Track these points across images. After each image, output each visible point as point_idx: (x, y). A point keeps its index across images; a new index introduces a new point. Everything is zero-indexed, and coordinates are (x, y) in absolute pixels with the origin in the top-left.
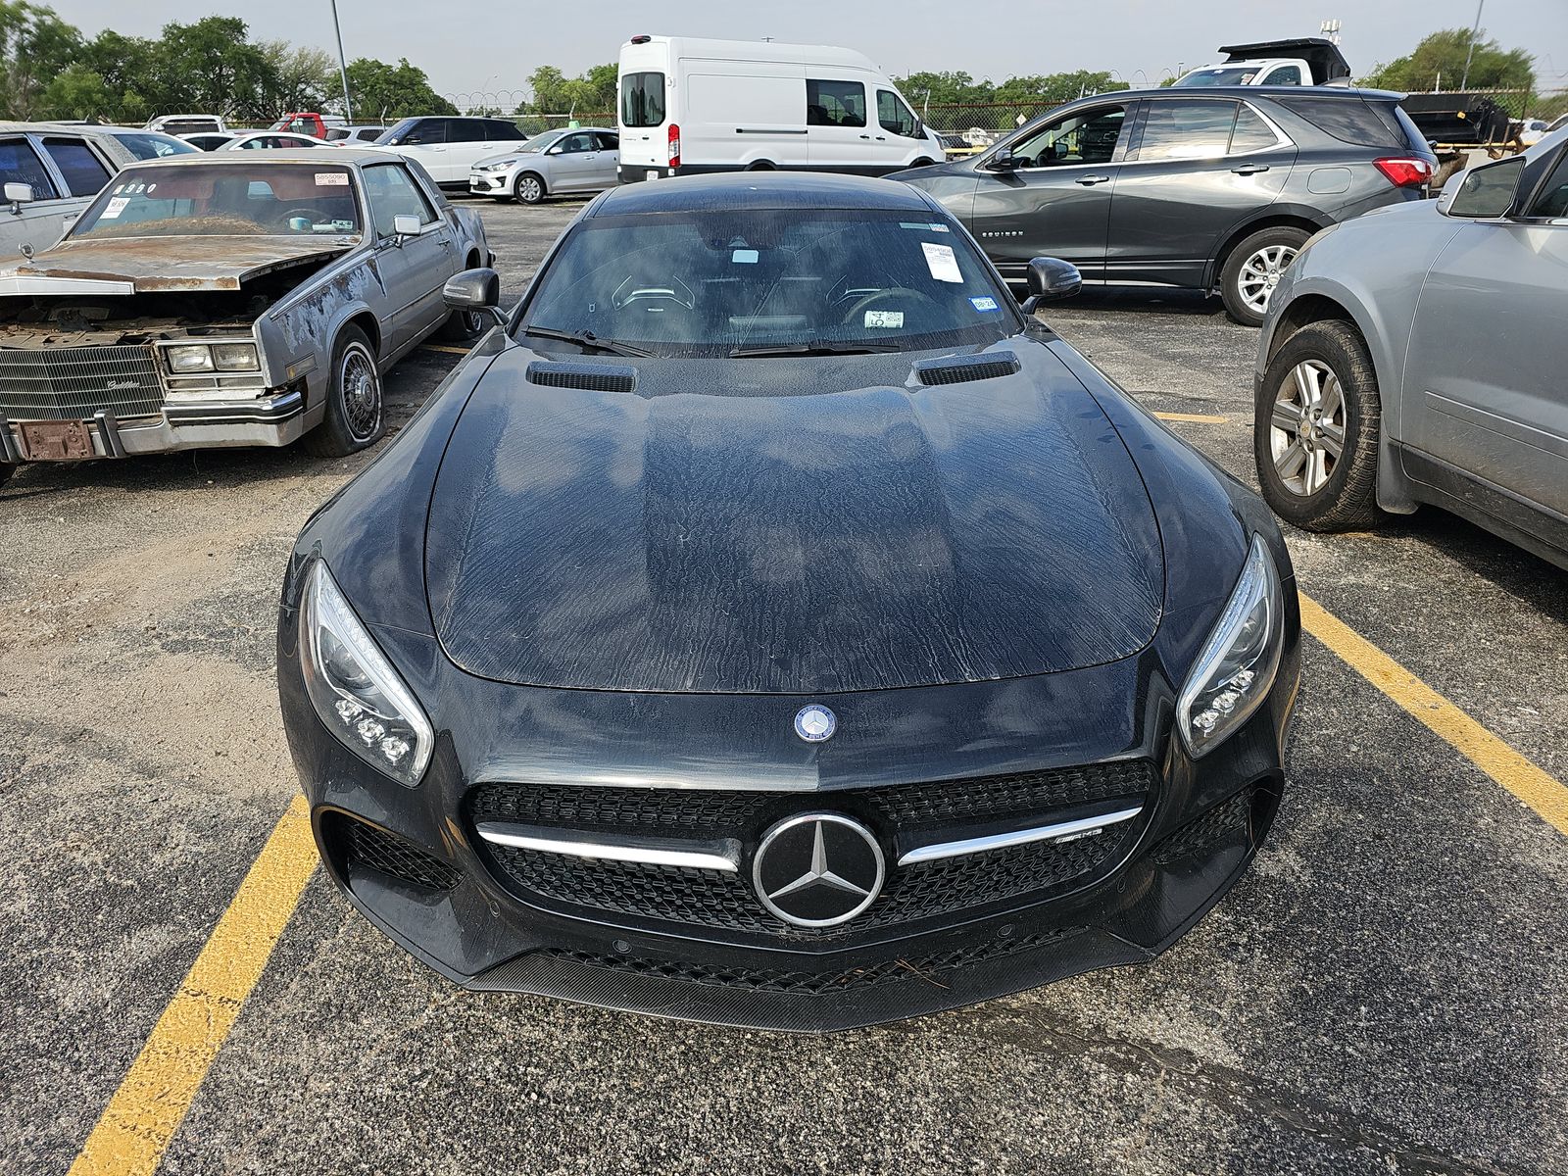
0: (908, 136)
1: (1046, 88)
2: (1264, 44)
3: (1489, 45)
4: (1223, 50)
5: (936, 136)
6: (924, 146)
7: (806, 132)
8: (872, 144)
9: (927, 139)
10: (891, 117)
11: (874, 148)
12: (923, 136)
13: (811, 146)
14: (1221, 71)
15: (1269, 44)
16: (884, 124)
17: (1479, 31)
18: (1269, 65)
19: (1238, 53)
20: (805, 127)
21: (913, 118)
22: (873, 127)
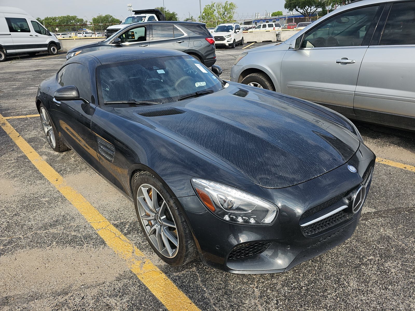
0: (45, 35)
1: (59, 20)
2: (144, 10)
3: (167, 11)
4: (133, 11)
5: (54, 35)
6: (51, 37)
7: (10, 34)
8: (34, 38)
9: (52, 36)
10: (38, 29)
11: (35, 39)
12: (50, 35)
13: (13, 39)
14: (136, 17)
15: (145, 10)
16: (36, 31)
17: (165, 8)
18: (148, 15)
19: (137, 12)
20: (9, 33)
21: (45, 29)
22: (33, 32)
